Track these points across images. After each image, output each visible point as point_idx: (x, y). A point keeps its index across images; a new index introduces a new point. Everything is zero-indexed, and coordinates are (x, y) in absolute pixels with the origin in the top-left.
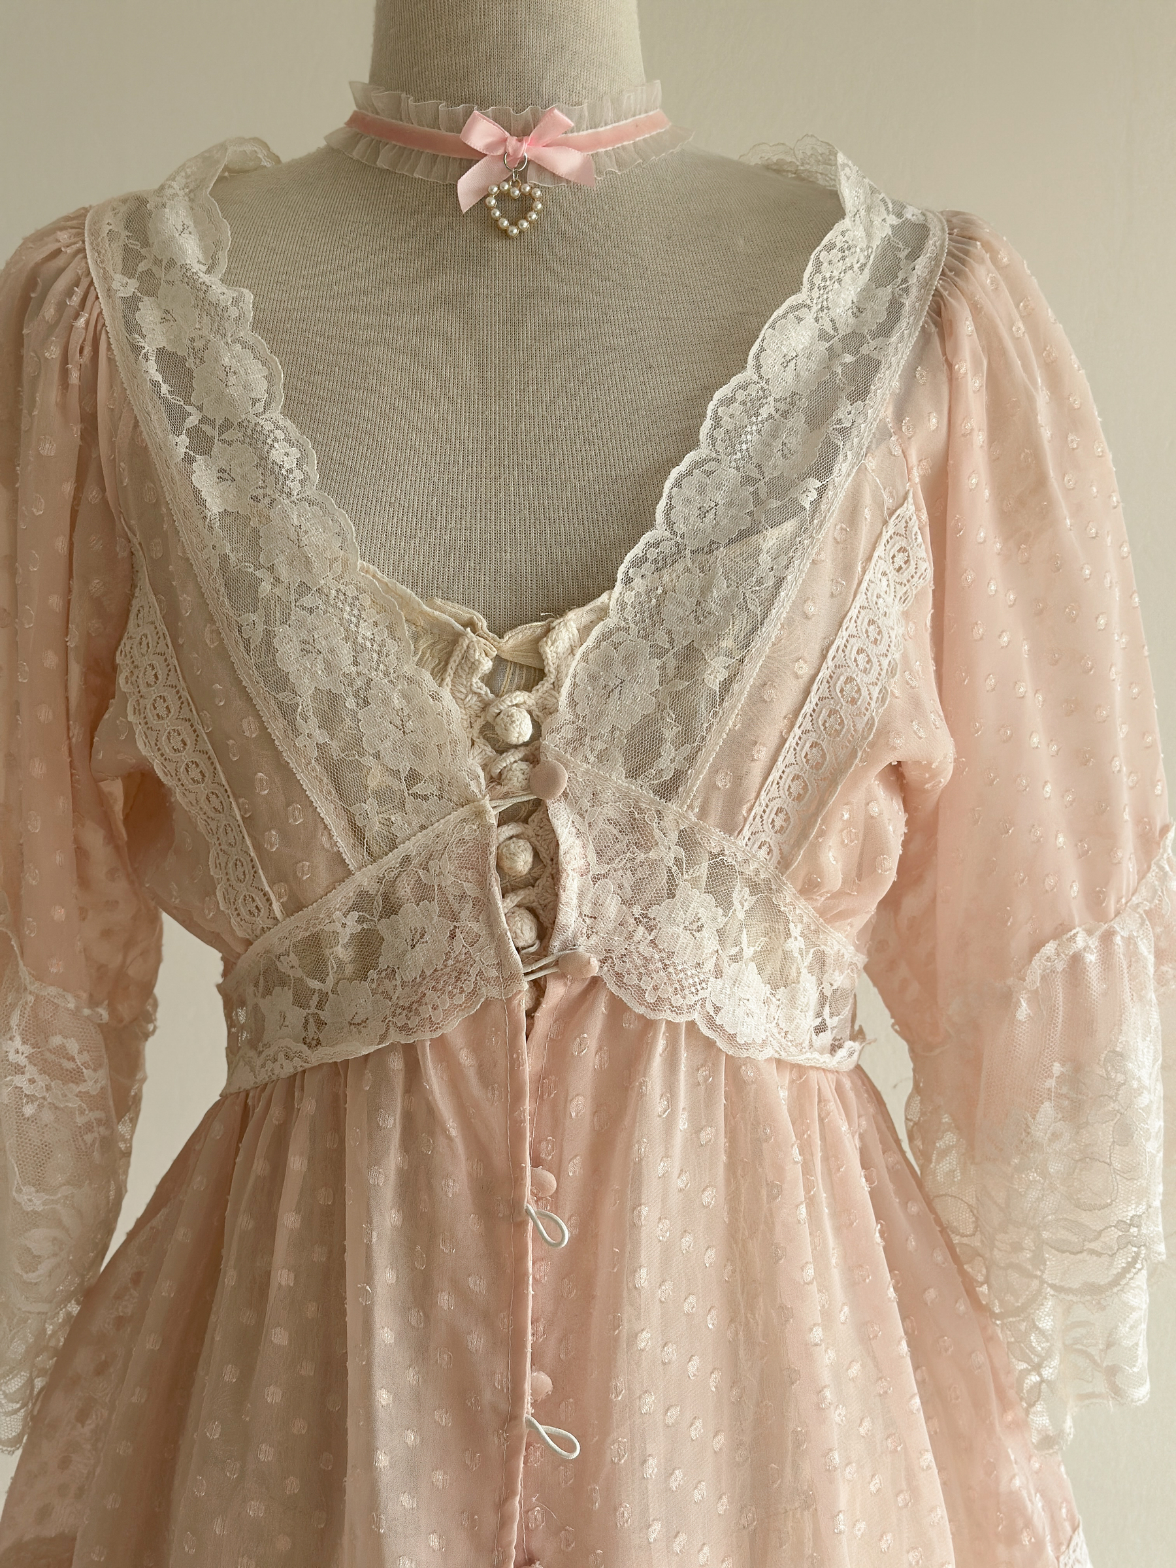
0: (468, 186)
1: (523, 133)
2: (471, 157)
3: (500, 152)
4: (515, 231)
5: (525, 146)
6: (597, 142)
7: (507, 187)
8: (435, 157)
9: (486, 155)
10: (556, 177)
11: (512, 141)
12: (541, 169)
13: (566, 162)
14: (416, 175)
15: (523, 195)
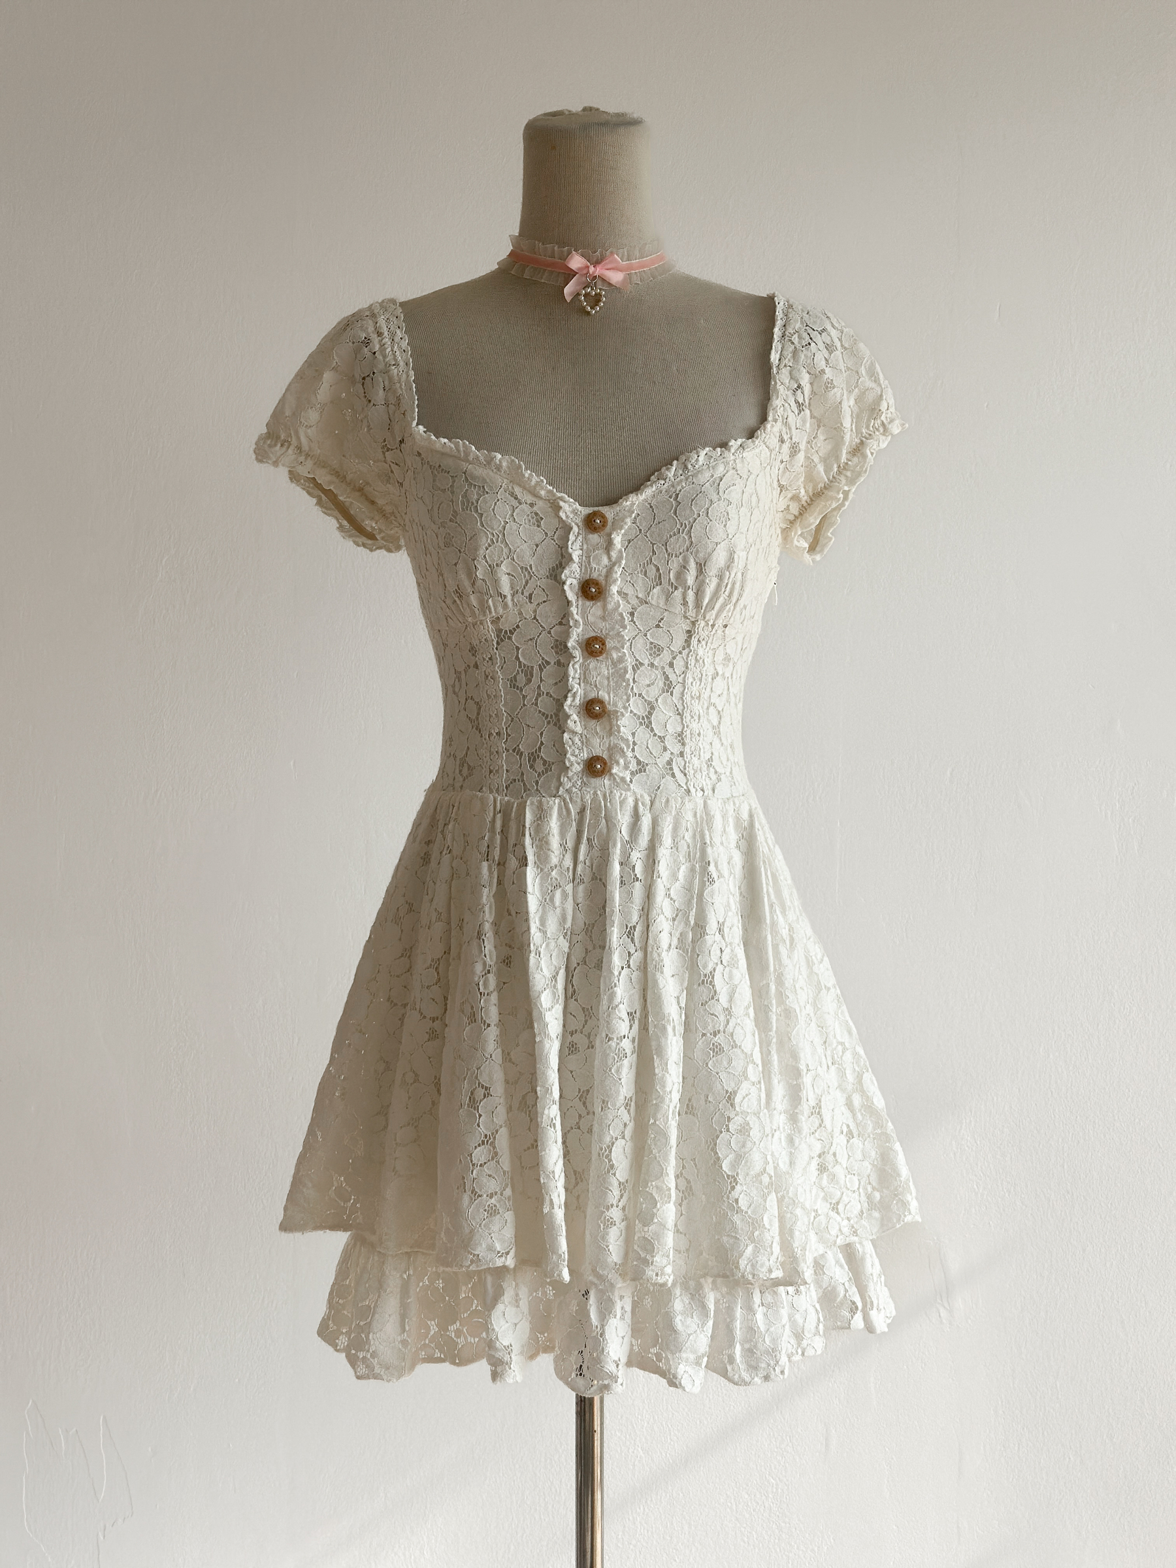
0: (568, 290)
1: (596, 263)
2: (570, 274)
3: (585, 272)
4: (594, 312)
5: (598, 269)
6: (630, 268)
7: (589, 290)
8: (552, 272)
9: (577, 273)
10: (610, 284)
11: (592, 269)
12: (604, 280)
13: (616, 277)
14: (543, 281)
15: (596, 294)
